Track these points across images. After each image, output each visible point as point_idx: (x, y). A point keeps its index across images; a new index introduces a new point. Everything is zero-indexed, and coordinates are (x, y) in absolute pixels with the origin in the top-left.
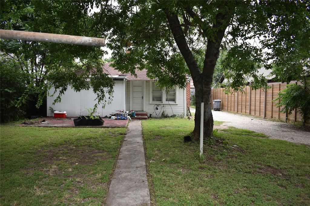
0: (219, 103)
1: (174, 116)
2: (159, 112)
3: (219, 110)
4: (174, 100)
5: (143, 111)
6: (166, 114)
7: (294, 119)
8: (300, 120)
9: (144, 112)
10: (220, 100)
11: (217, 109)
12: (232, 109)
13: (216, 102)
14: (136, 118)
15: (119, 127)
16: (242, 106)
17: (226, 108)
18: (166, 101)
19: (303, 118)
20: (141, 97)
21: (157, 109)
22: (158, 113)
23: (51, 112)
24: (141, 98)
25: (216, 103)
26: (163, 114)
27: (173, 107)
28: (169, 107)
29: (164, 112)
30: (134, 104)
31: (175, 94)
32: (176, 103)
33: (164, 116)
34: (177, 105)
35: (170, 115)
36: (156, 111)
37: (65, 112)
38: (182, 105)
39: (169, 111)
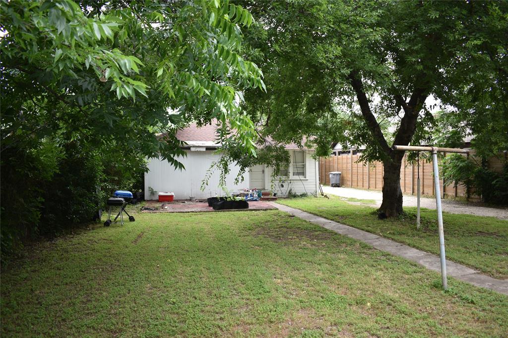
0: (338, 177)
1: (304, 195)
2: (285, 190)
3: (339, 187)
4: (303, 174)
5: (264, 189)
6: (293, 192)
7: (454, 194)
8: (462, 195)
9: (266, 191)
10: (340, 173)
11: (336, 184)
12: (360, 184)
13: (334, 174)
14: (262, 198)
15: (271, 210)
16: (377, 179)
17: (349, 183)
18: (294, 175)
19: (466, 193)
20: (262, 171)
21: (282, 186)
22: (284, 192)
23: (149, 194)
24: (262, 173)
25: (335, 177)
26: (290, 193)
27: (305, 183)
28: (300, 183)
29: (291, 190)
30: (252, 180)
31: (304, 167)
32: (305, 178)
33: (291, 195)
34: (307, 180)
35: (299, 194)
36: (282, 189)
37: (173, 194)
38: (314, 181)
39: (298, 188)
